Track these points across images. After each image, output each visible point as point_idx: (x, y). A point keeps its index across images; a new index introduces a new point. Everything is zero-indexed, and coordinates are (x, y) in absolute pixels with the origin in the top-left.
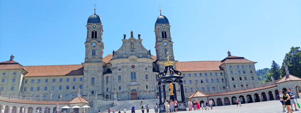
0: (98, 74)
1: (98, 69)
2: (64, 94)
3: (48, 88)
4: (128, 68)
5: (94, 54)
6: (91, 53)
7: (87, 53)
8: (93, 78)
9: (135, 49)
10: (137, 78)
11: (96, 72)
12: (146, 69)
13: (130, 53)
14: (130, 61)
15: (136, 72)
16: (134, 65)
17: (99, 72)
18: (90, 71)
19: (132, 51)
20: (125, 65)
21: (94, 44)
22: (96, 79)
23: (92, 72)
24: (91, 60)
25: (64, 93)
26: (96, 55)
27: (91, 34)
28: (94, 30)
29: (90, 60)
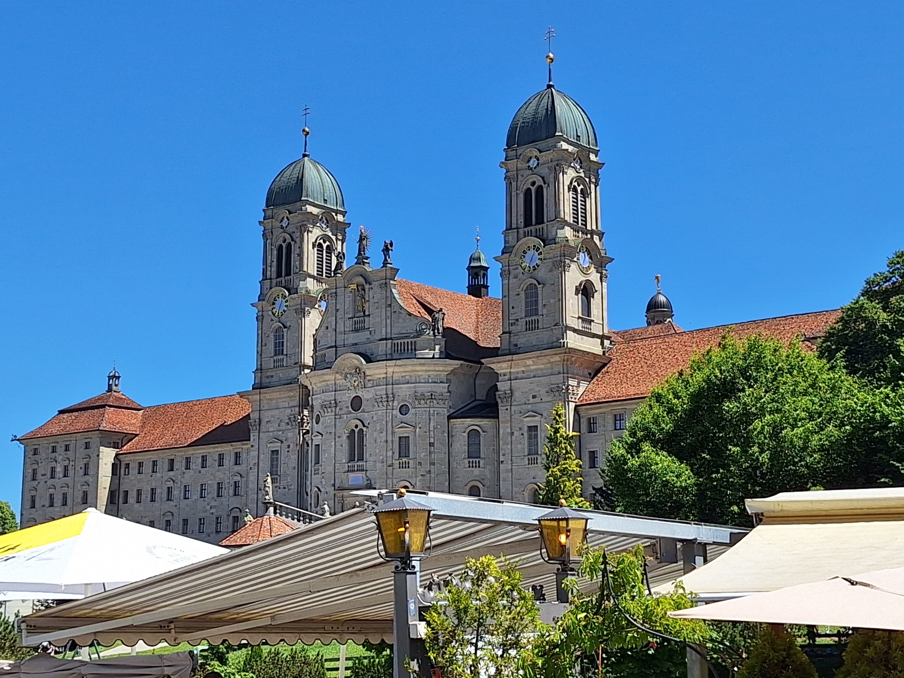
0: (290, 435)
1: (288, 411)
2: (212, 514)
3: (175, 492)
4: (341, 409)
5: (279, 349)
6: (271, 347)
7: (259, 349)
8: (275, 452)
9: (366, 319)
10: (366, 456)
11: (283, 426)
12: (404, 410)
13: (352, 338)
14: (346, 378)
15: (365, 429)
16: (360, 394)
17: (289, 427)
18: (268, 422)
19: (357, 330)
20: (330, 396)
21: (280, 305)
22: (282, 457)
23: (271, 429)
24: (272, 376)
25: (213, 511)
26: (285, 353)
27: (275, 260)
28: (284, 241)
29: (268, 377)
